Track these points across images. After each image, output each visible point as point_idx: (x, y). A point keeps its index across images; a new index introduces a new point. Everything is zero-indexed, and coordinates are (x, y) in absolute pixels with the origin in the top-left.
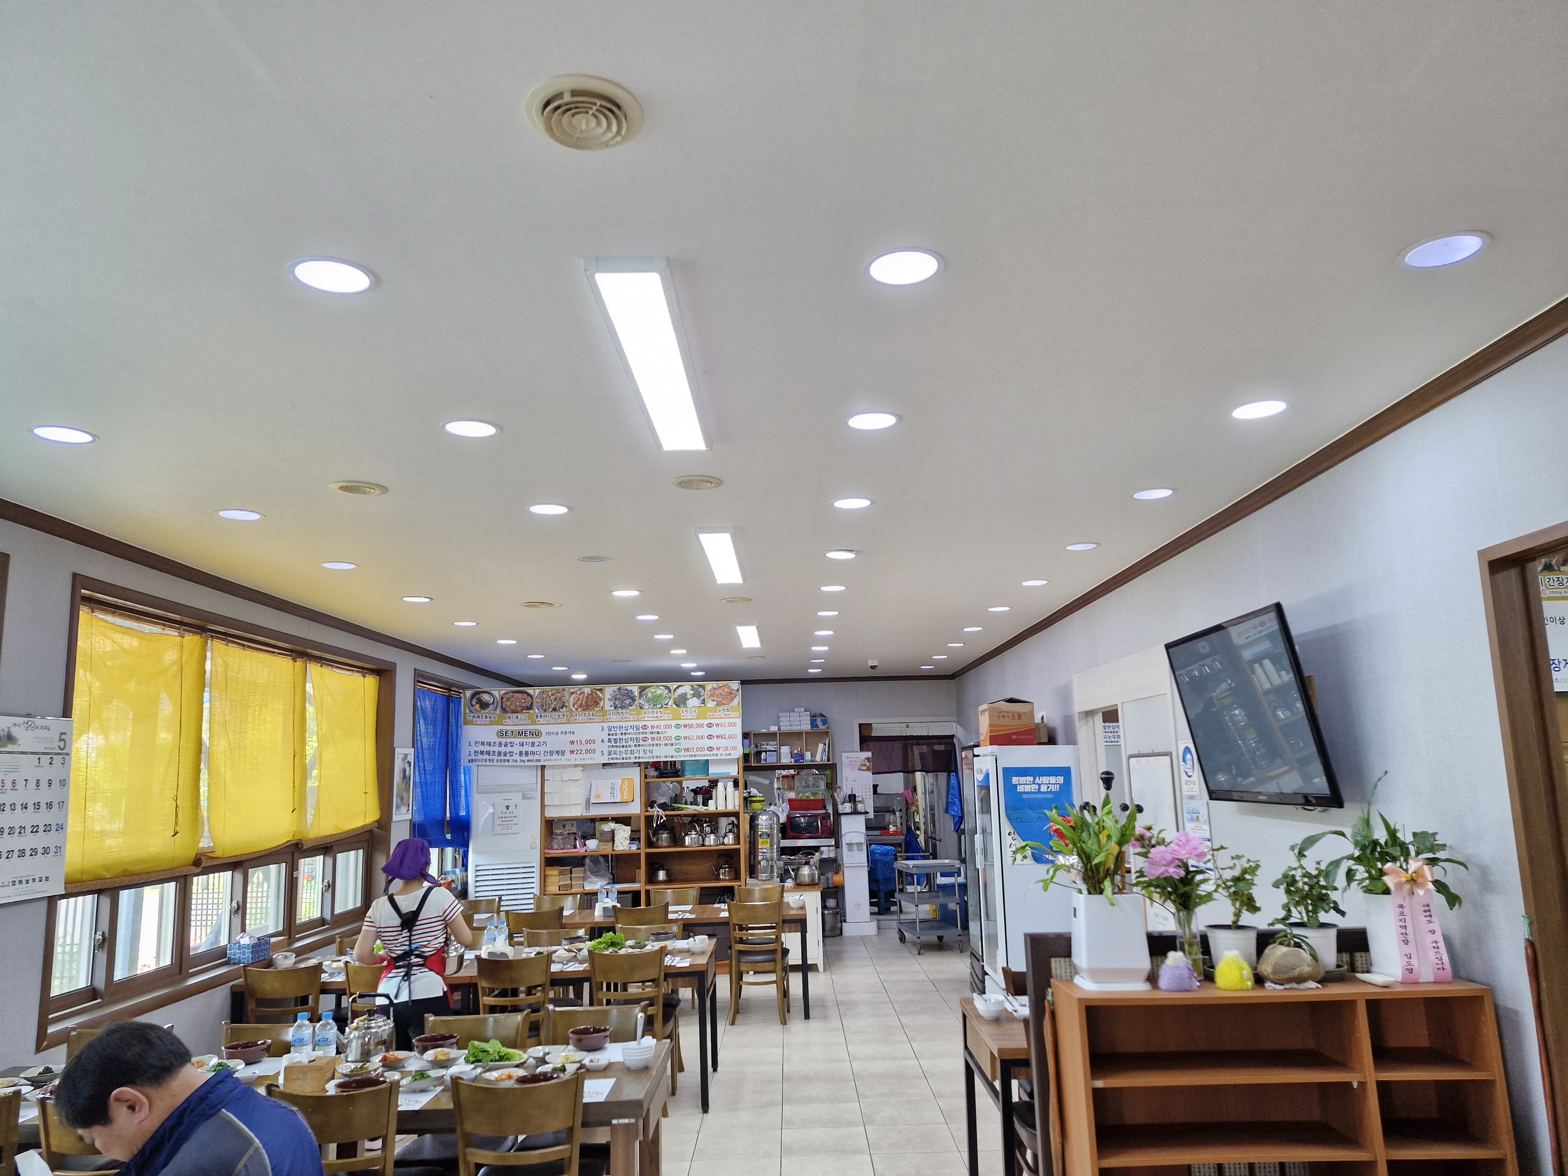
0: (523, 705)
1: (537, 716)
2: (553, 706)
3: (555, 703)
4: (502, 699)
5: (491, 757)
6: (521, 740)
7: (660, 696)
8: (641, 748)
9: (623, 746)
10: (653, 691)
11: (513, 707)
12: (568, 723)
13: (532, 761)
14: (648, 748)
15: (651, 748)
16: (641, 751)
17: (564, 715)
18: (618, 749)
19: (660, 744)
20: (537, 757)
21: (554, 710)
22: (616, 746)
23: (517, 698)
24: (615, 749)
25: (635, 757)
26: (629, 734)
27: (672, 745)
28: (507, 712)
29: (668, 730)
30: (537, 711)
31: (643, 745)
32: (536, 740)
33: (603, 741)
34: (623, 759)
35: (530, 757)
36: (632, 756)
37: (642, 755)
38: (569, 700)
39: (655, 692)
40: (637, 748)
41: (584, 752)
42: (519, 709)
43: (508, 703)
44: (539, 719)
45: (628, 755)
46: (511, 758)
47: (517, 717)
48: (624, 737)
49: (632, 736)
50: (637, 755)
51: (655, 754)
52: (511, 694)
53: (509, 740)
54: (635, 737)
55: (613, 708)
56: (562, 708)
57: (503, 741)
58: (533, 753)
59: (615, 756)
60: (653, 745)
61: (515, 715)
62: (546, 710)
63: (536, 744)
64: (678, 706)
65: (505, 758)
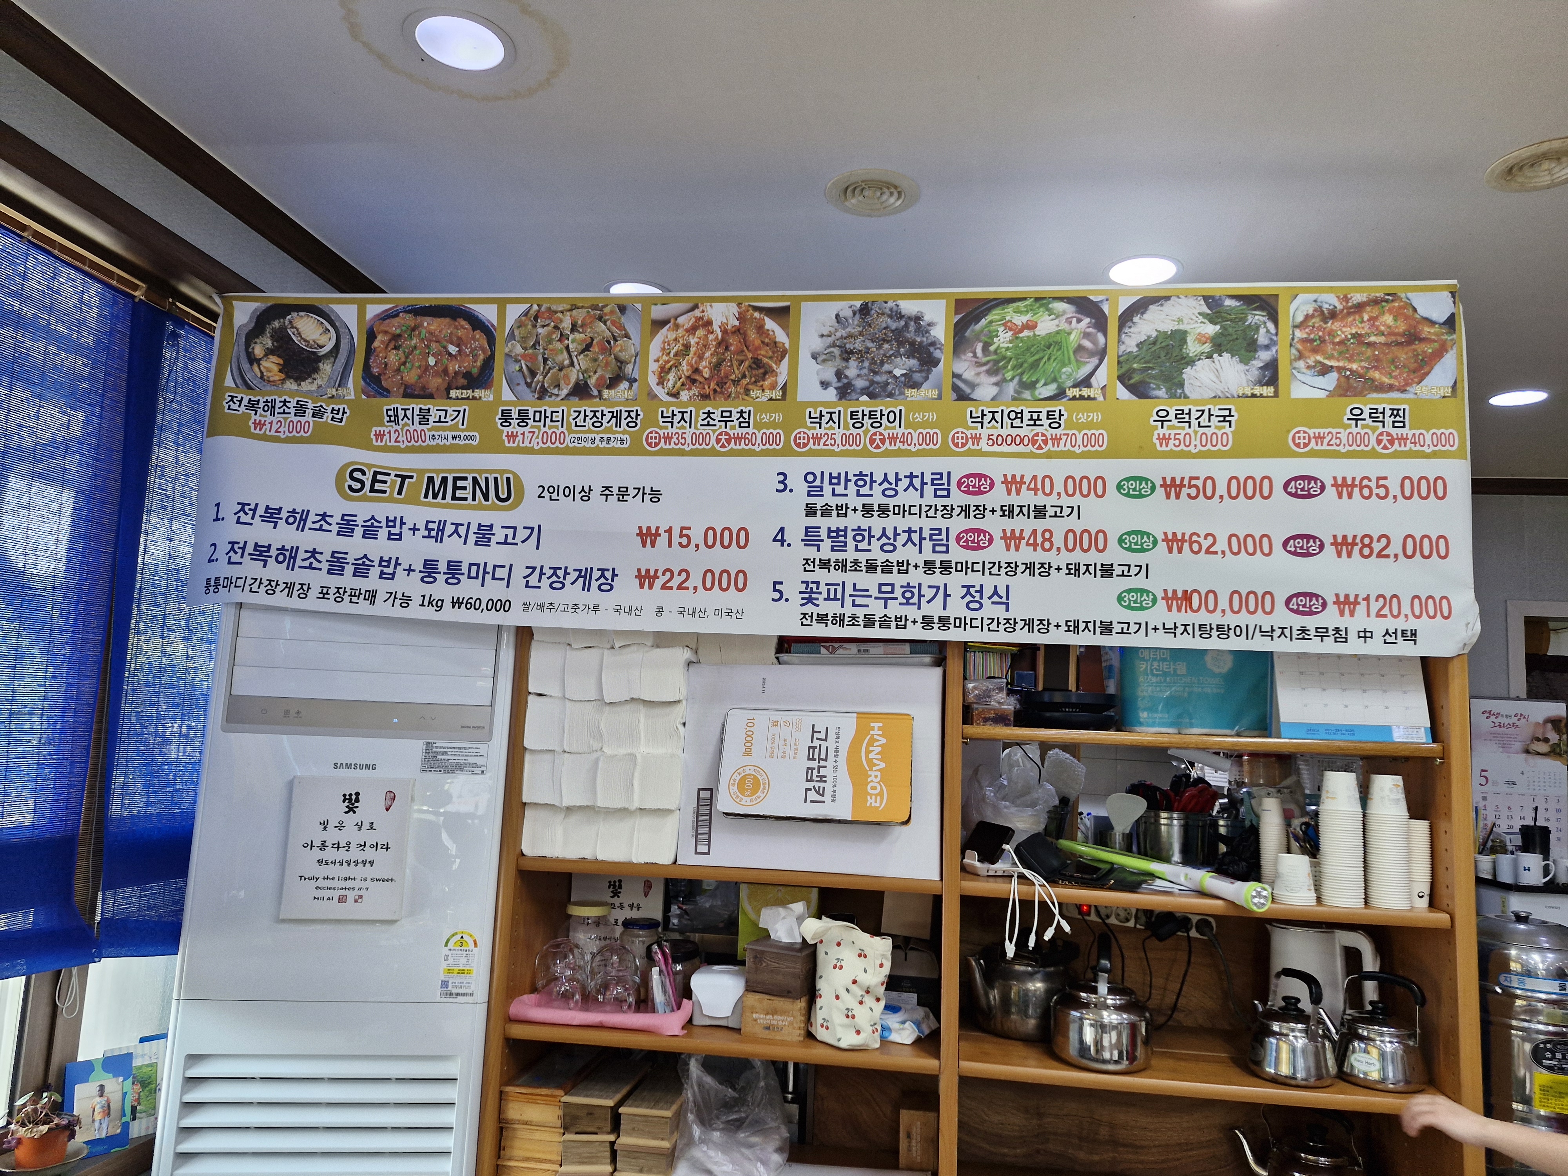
0: (454, 367)
1: (506, 417)
2: (574, 375)
3: (583, 362)
4: (371, 336)
5: (299, 576)
6: (436, 514)
7: (1053, 343)
8: (955, 581)
9: (871, 567)
10: (1020, 320)
11: (411, 376)
12: (636, 450)
13: (472, 604)
14: (989, 583)
15: (1002, 581)
16: (956, 592)
17: (616, 416)
18: (850, 578)
19: (1046, 569)
20: (494, 590)
21: (581, 391)
22: (842, 566)
23: (433, 337)
24: (836, 576)
25: (927, 621)
26: (903, 511)
27: (1107, 571)
28: (384, 392)
29: (1090, 504)
30: (507, 395)
31: (964, 567)
32: (497, 518)
33: (780, 538)
34: (869, 622)
35: (468, 588)
36: (912, 612)
37: (957, 608)
38: (641, 355)
39: (1031, 326)
40: (938, 579)
41: (695, 580)
42: (435, 383)
43: (394, 358)
44: (514, 427)
45: (895, 609)
46: (383, 587)
47: (424, 417)
48: (876, 523)
49: (914, 522)
50: (935, 610)
51: (1018, 611)
52: (408, 320)
53: (382, 510)
54: (927, 524)
55: (831, 394)
56: (613, 383)
57: (363, 510)
58: (480, 572)
59: (831, 608)
60: (1012, 568)
61: (416, 406)
62: (543, 393)
63: (499, 534)
64: (1139, 391)
65: (363, 584)
